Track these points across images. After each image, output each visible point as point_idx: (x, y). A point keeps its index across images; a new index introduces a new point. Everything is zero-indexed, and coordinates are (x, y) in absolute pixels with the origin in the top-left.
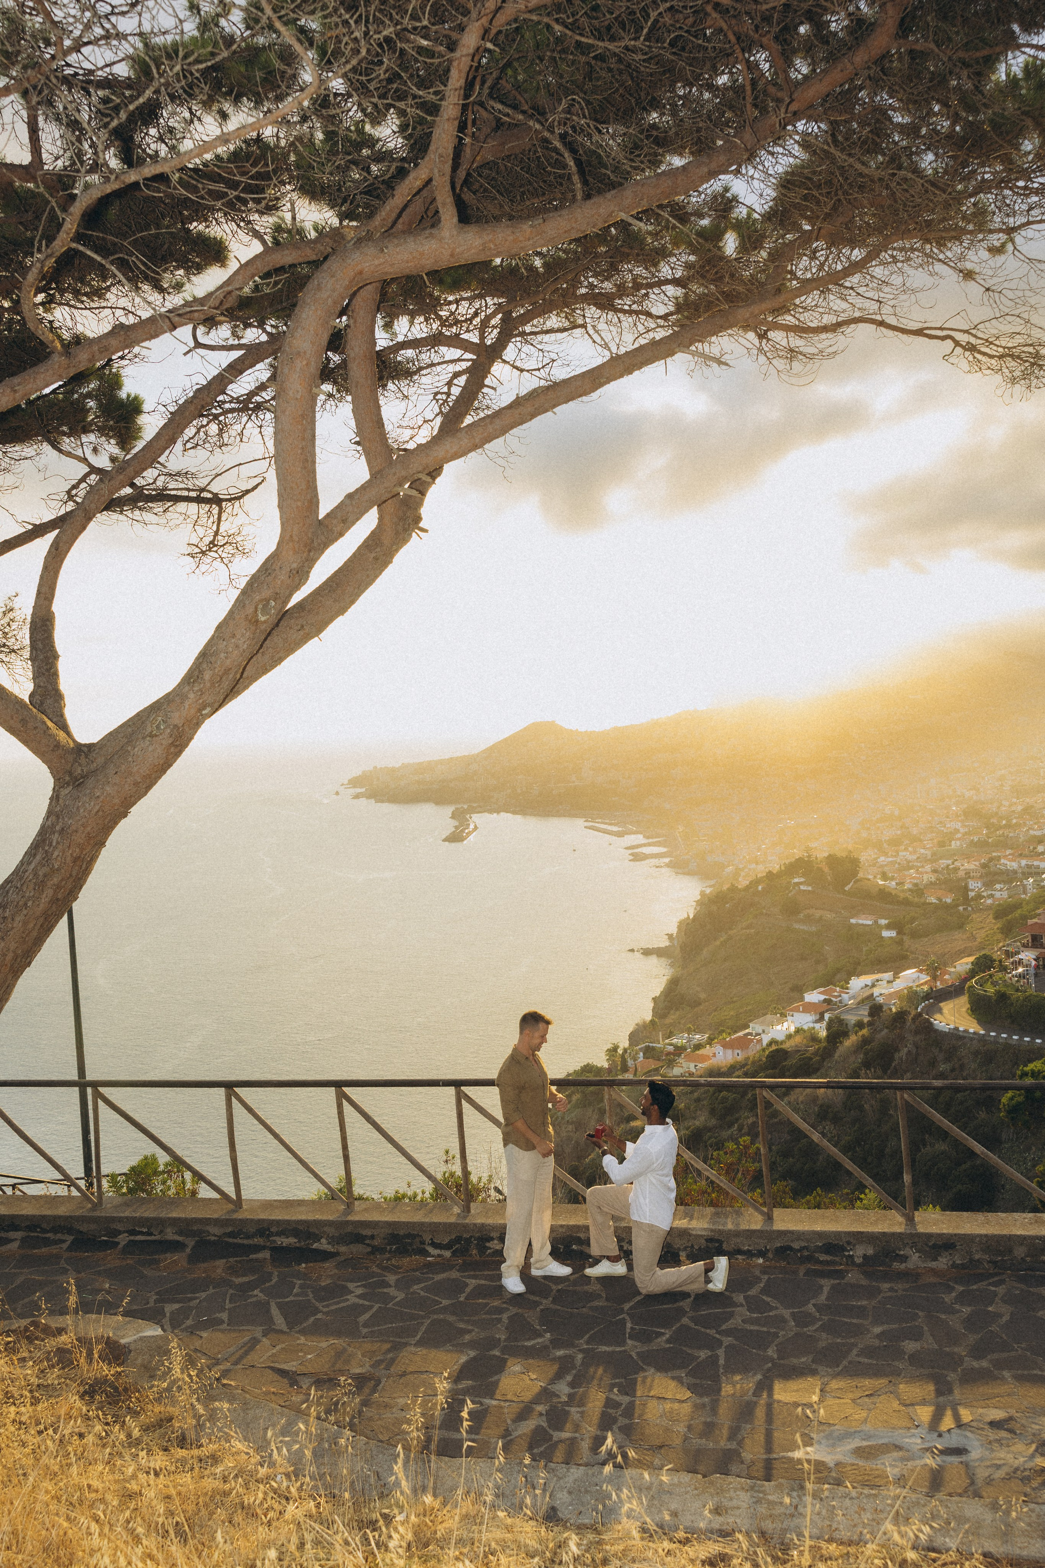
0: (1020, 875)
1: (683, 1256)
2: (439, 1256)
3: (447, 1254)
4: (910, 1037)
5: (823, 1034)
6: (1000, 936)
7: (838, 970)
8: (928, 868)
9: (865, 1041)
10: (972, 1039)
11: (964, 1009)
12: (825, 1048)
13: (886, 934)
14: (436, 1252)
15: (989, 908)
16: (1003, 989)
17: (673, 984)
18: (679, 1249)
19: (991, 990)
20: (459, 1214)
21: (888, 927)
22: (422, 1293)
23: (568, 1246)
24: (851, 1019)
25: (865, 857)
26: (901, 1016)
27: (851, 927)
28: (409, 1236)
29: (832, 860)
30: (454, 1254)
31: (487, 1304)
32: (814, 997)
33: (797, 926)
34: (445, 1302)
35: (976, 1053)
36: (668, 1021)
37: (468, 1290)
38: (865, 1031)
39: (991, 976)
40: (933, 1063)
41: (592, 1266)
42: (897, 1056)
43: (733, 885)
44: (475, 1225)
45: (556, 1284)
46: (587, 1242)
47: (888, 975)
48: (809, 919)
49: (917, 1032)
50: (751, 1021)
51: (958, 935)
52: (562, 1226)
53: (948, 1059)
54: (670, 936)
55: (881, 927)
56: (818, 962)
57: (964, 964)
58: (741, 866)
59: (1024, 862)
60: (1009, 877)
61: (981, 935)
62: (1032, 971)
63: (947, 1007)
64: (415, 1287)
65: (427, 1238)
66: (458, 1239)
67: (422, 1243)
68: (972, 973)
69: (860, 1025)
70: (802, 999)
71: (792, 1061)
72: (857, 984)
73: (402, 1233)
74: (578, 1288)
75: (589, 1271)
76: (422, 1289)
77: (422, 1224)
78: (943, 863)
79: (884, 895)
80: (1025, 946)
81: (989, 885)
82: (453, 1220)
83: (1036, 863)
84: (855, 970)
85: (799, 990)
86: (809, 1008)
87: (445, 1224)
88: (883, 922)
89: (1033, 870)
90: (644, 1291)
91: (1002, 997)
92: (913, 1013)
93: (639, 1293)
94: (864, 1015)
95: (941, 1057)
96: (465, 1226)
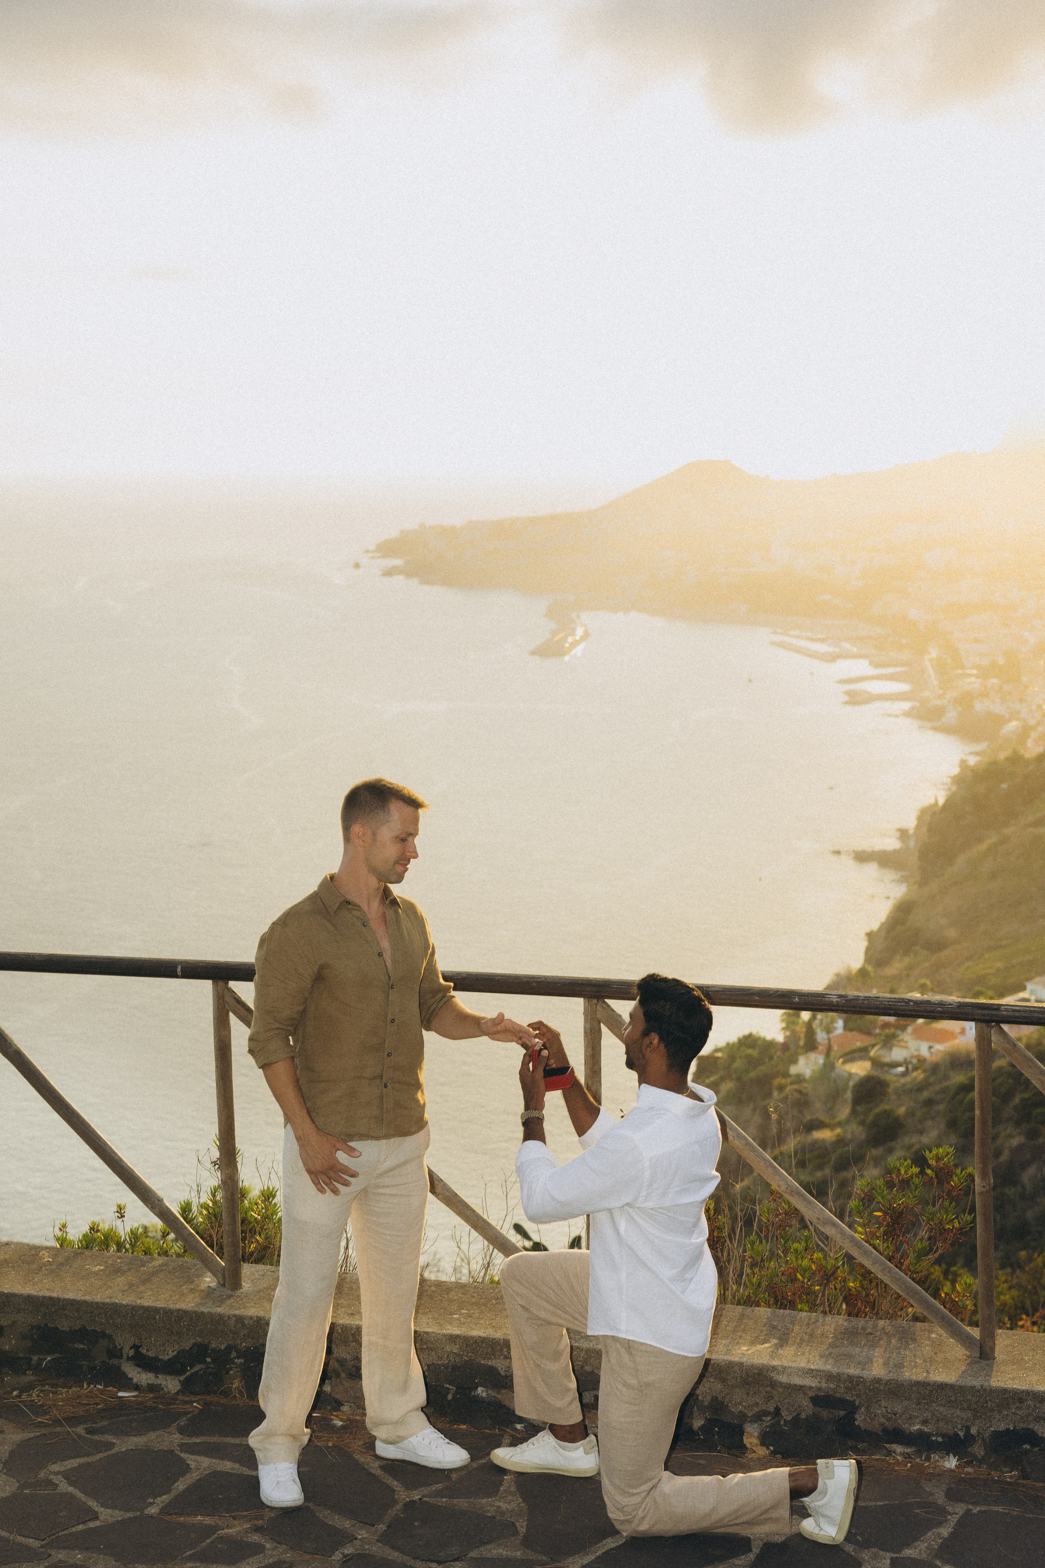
1: (751, 1437)
2: (152, 1388)
3: (171, 1384)
14: (143, 1378)
18: (743, 1416)
20: (210, 1291)
22: (64, 1487)
23: (465, 1390)
28: (82, 1334)
30: (187, 1386)
31: (213, 1529)
34: (107, 1515)
37: (181, 1485)
41: (516, 1441)
44: (240, 1319)
45: (410, 1485)
46: (505, 1382)
52: (453, 1338)
54: (903, 833)
64: (55, 1468)
65: (125, 1341)
66: (199, 1352)
67: (115, 1353)
73: (64, 1325)
74: (462, 1503)
75: (503, 1455)
76: (67, 1475)
77: (113, 1310)
82: (189, 1303)
87: (168, 1312)
90: (626, 1531)
93: (617, 1532)
96: (219, 1320)
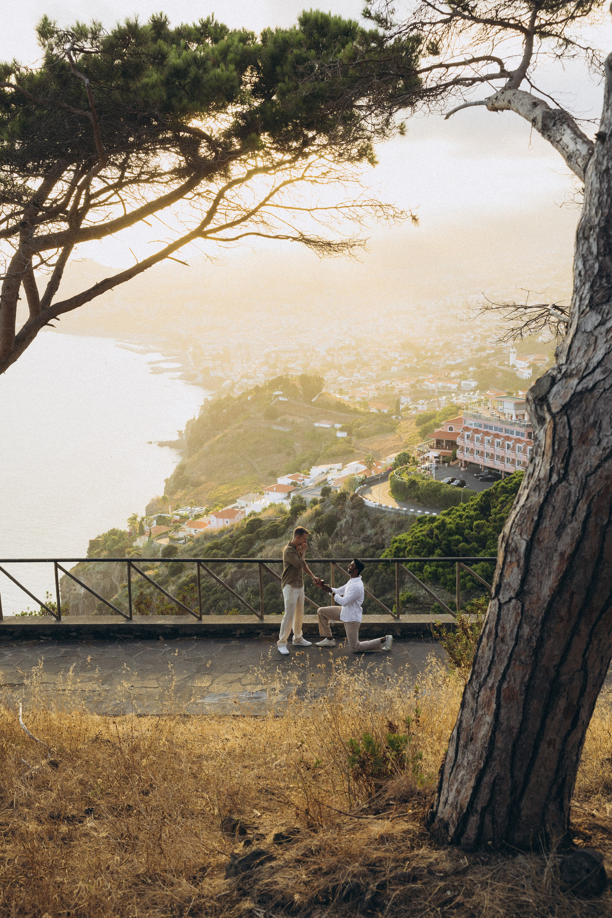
0: (436, 394)
4: (348, 511)
5: (288, 508)
6: (419, 438)
7: (304, 461)
8: (373, 386)
9: (318, 514)
10: (390, 512)
11: (387, 491)
12: (289, 519)
13: (340, 434)
15: (413, 417)
16: (413, 478)
17: (181, 469)
19: (405, 478)
21: (342, 430)
24: (308, 497)
25: (327, 377)
26: (343, 496)
27: (314, 429)
29: (304, 379)
32: (285, 480)
33: (275, 427)
35: (392, 522)
36: (175, 497)
38: (318, 507)
39: (407, 468)
40: (363, 529)
42: (338, 524)
43: (229, 396)
47: (339, 466)
48: (284, 423)
49: (353, 508)
50: (238, 498)
51: (391, 437)
53: (373, 527)
54: (180, 433)
55: (336, 430)
56: (289, 454)
57: (390, 459)
58: (236, 381)
59: (440, 384)
60: (428, 395)
61: (406, 438)
62: (434, 465)
63: (375, 489)
68: (395, 466)
69: (315, 502)
70: (276, 482)
71: (265, 528)
72: (316, 472)
78: (384, 383)
79: (340, 407)
80: (431, 447)
81: (415, 400)
83: (449, 385)
84: (315, 461)
85: (274, 475)
86: (280, 488)
88: (338, 426)
89: (446, 390)
91: (413, 483)
92: (352, 494)
94: (317, 495)
95: (368, 525)
